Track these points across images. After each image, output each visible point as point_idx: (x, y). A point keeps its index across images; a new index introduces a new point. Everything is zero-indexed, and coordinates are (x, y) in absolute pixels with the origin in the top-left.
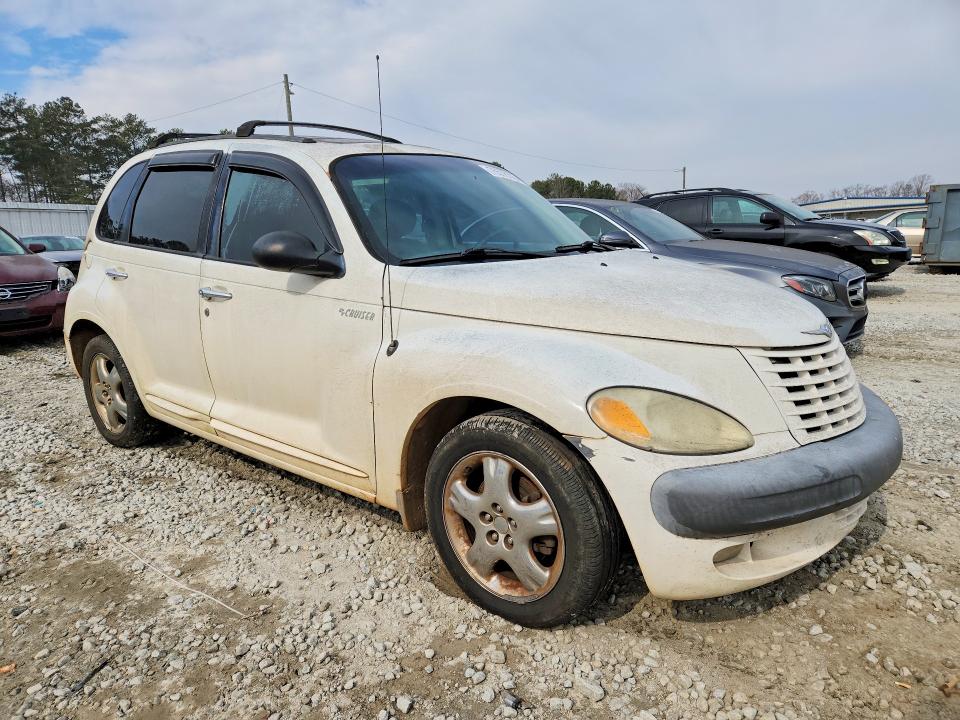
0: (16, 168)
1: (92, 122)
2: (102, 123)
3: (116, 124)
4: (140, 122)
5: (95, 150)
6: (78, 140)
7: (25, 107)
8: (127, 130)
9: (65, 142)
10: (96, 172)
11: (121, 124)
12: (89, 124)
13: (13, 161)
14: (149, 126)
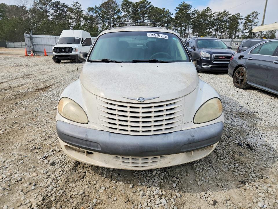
0: (192, 28)
1: (213, 14)
2: (216, 14)
3: (220, 13)
4: (227, 12)
5: (213, 22)
6: (209, 19)
7: (198, 11)
8: (223, 15)
9: (205, 20)
10: (211, 28)
11: (222, 13)
12: (212, 14)
13: (192, 27)
14: (229, 13)
